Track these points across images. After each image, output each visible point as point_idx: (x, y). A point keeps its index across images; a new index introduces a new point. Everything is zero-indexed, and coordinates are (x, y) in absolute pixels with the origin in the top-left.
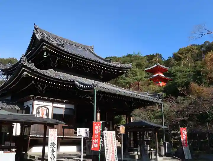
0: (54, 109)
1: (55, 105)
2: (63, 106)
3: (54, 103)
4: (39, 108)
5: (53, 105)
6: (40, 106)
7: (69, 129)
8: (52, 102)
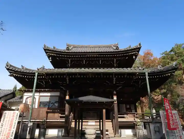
0: (41, 97)
1: (42, 94)
2: (49, 94)
3: (41, 92)
4: (28, 98)
5: (39, 94)
6: (28, 96)
7: (53, 114)
8: (39, 93)
